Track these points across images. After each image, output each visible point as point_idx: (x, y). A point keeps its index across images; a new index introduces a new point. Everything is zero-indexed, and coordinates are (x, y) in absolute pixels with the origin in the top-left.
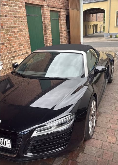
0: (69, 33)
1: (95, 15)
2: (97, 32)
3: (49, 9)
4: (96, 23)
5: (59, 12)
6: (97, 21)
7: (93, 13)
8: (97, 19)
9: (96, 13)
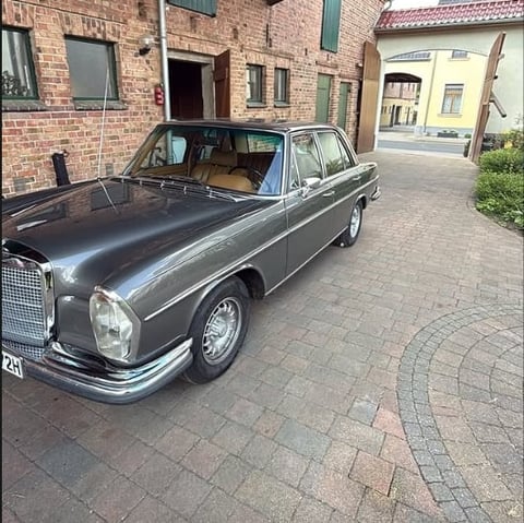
0: (358, 116)
1: (398, 84)
2: (399, 124)
3: (340, 80)
4: (397, 103)
5: (350, 83)
6: (400, 98)
7: (393, 81)
8: (401, 94)
9: (402, 81)
